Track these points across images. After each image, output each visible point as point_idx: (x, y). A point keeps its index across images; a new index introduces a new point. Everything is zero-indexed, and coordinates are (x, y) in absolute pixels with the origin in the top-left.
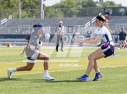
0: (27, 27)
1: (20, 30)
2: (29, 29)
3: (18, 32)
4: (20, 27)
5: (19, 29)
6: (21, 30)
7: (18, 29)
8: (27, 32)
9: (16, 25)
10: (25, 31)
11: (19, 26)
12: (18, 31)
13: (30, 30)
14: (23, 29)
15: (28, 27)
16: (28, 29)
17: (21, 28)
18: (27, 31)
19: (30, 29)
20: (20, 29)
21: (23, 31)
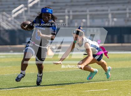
0: (83, 11)
1: (69, 19)
2: (88, 17)
3: (64, 22)
4: (69, 12)
5: (67, 17)
6: (71, 17)
7: (64, 16)
8: (84, 23)
9: (59, 8)
10: (79, 21)
11: (66, 11)
12: (64, 20)
13: (90, 18)
14: (75, 17)
15: (86, 11)
16: (86, 15)
17: (71, 13)
18: (84, 20)
19: (90, 15)
20: (69, 16)
21: (74, 20)
